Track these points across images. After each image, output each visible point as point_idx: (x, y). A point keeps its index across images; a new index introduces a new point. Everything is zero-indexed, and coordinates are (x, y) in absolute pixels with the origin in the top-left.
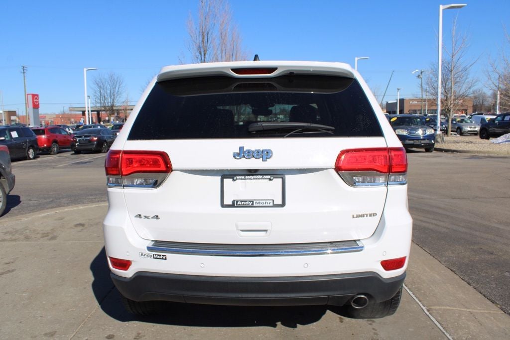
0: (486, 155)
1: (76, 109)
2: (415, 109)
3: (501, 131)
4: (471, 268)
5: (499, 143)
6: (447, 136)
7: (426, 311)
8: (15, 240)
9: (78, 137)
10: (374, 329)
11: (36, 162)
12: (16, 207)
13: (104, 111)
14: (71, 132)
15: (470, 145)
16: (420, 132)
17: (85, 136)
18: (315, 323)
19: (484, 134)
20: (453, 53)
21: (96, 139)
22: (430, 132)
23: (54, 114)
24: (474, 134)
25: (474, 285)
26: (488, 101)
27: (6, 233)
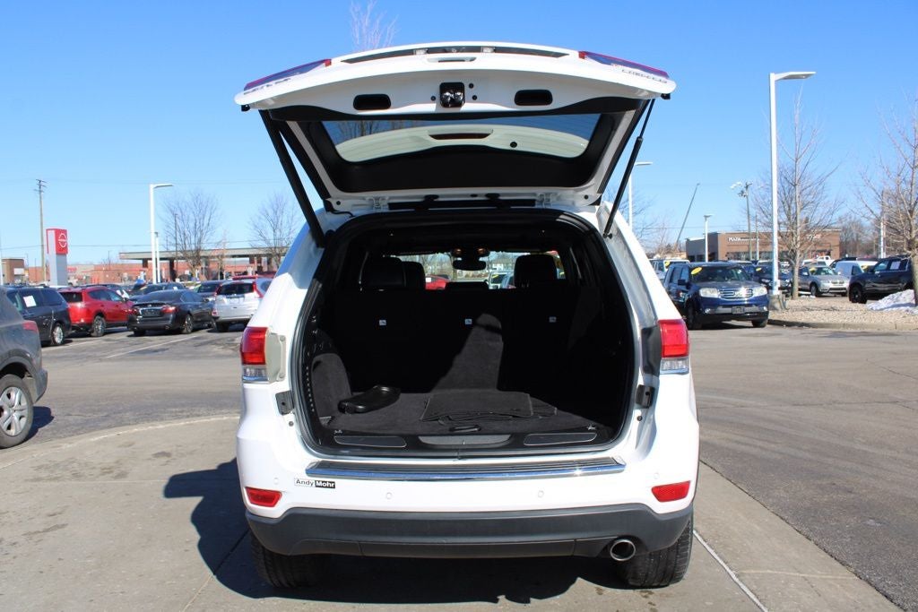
0: (859, 330)
1: (132, 256)
2: (738, 251)
3: (887, 289)
4: (812, 514)
5: (882, 309)
6: (792, 299)
7: (734, 577)
8: (56, 479)
9: (141, 306)
10: (650, 603)
11: (67, 349)
12: (46, 427)
13: (183, 258)
14: (126, 295)
15: (831, 313)
16: (742, 293)
17: (154, 305)
18: (558, 597)
19: (857, 293)
20: (796, 155)
21: (172, 309)
22: (760, 291)
23: (91, 264)
24: (840, 293)
25: (816, 539)
26: (866, 235)
27: (40, 468)
